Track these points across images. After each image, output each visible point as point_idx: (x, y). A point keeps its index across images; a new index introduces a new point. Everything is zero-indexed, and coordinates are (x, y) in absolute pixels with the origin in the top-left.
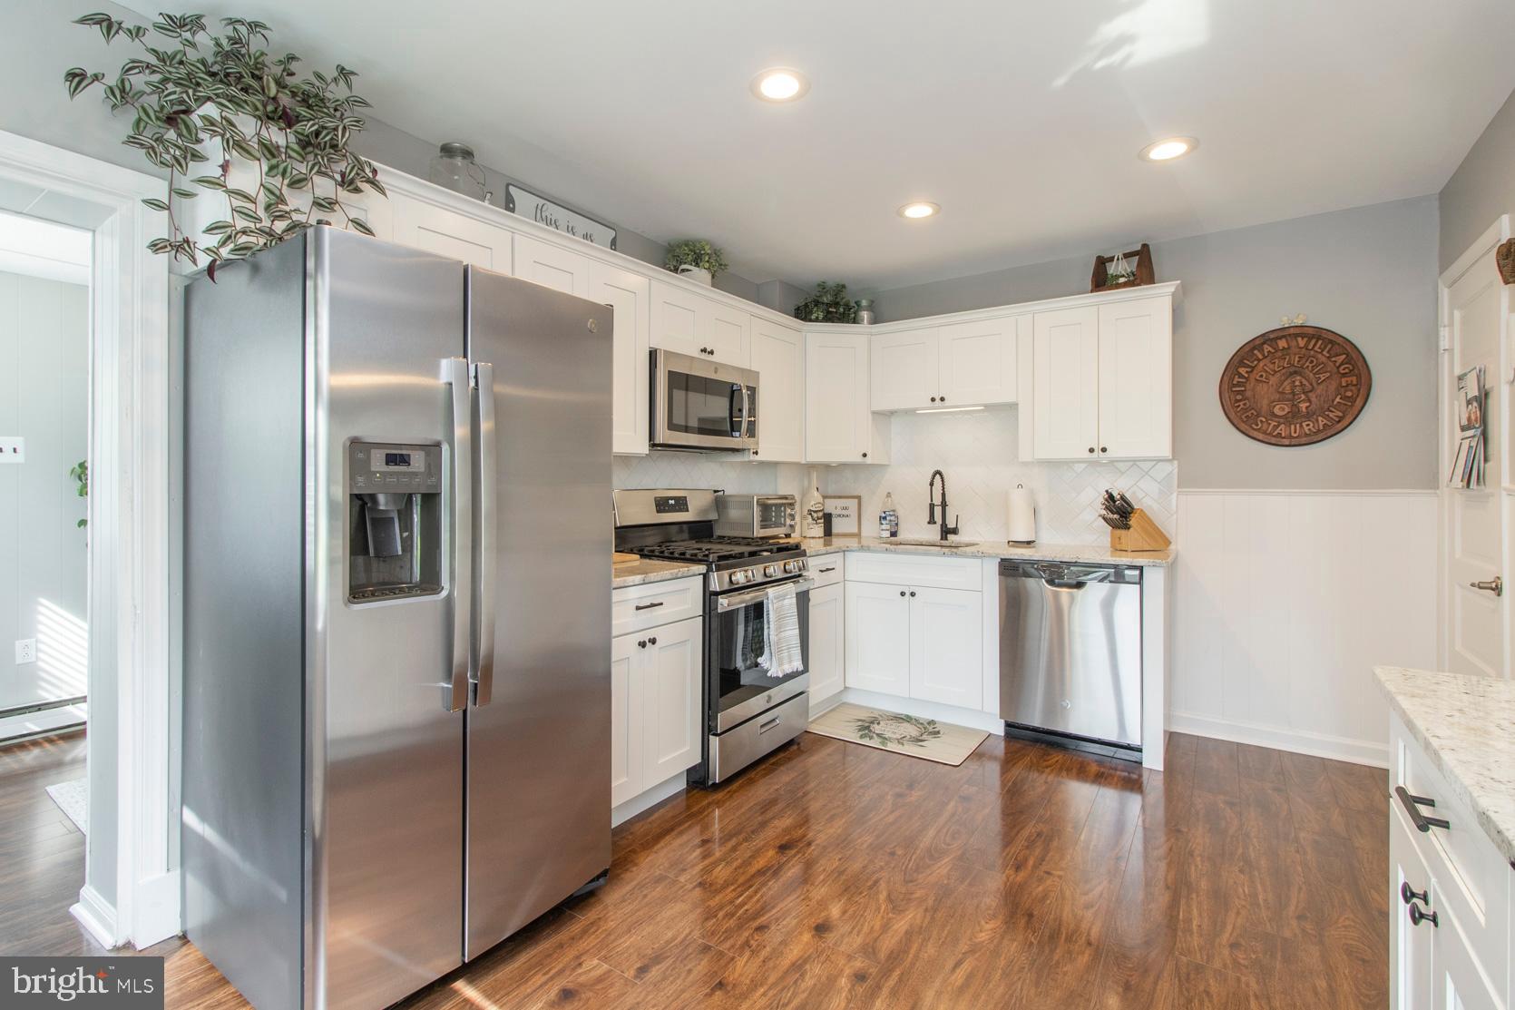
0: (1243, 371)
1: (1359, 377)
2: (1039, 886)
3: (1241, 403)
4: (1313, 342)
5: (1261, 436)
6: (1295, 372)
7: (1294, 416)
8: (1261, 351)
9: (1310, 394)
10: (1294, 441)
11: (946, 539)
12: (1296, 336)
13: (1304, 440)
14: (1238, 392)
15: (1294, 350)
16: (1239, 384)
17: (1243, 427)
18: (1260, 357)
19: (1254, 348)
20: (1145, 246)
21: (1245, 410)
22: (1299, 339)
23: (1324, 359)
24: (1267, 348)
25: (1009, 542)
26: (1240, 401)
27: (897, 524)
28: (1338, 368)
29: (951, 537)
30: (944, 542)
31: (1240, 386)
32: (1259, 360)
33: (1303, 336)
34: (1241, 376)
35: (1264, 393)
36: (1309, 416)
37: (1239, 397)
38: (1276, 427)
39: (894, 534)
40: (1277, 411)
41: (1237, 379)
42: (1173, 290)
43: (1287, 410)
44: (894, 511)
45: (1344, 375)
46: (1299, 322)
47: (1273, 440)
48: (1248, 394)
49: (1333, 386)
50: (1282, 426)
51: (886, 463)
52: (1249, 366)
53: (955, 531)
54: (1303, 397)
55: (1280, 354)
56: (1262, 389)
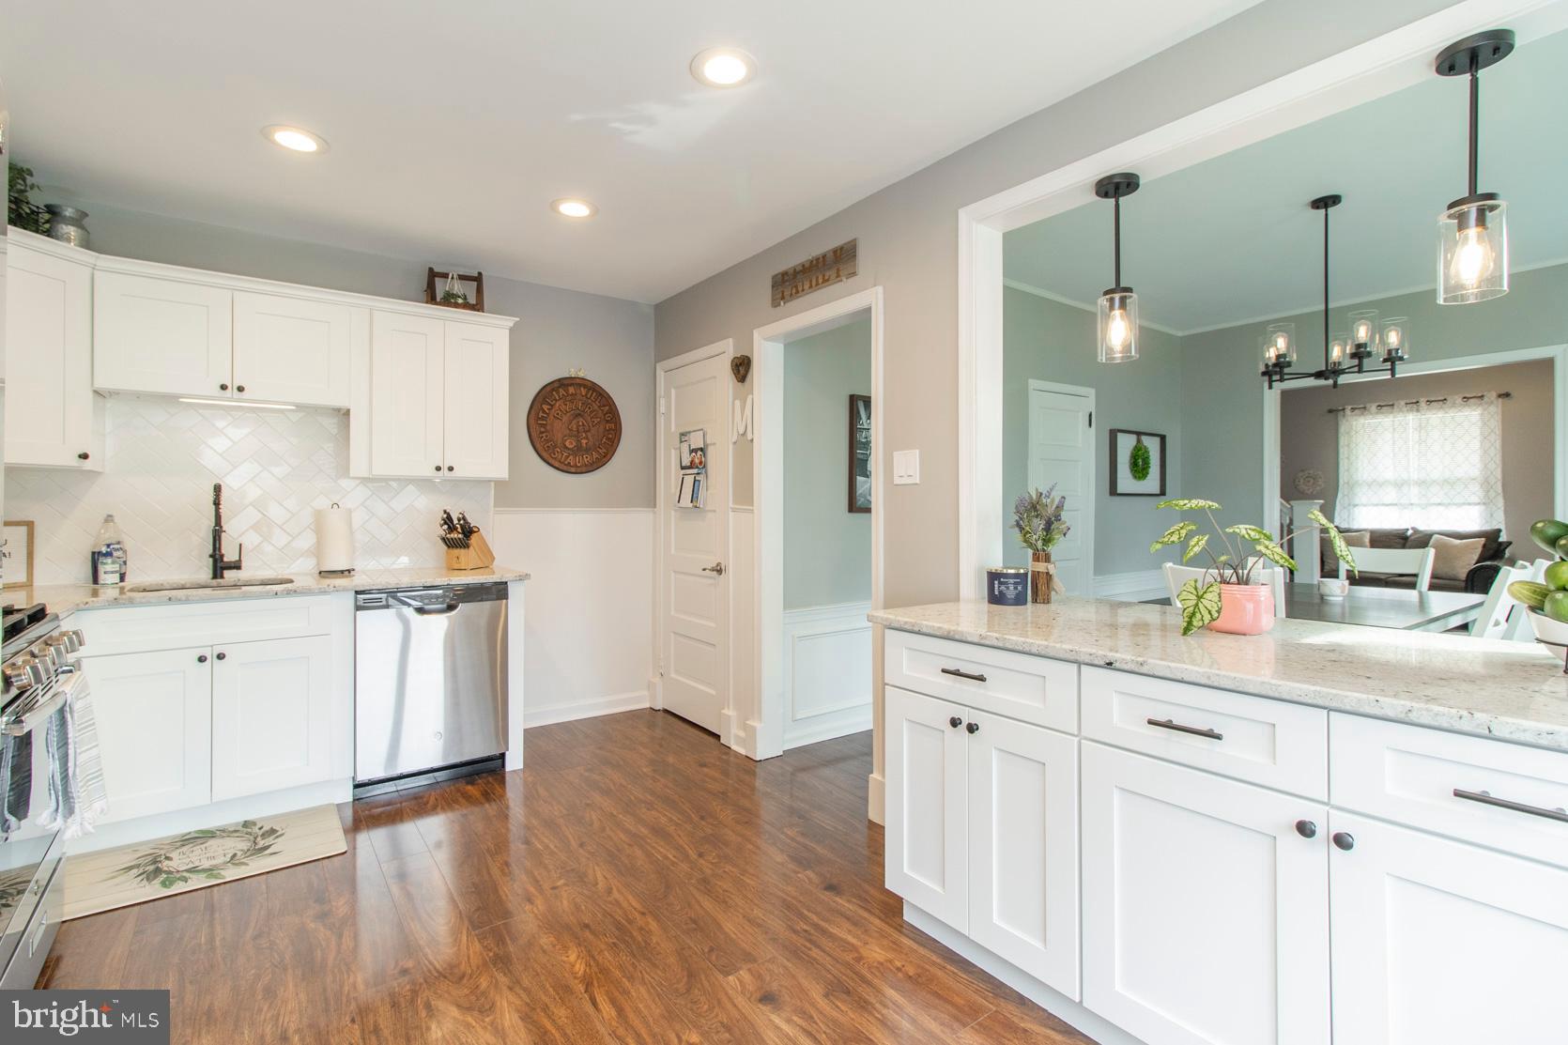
0: (546, 407)
1: (616, 424)
2: (561, 902)
3: (544, 435)
4: (591, 392)
5: (557, 464)
6: (579, 414)
7: (578, 450)
8: (558, 393)
9: (589, 434)
10: (579, 470)
11: (222, 577)
12: (580, 385)
13: (584, 469)
14: (542, 425)
15: (579, 397)
16: (543, 418)
17: (544, 454)
18: (557, 398)
19: (553, 390)
20: (480, 274)
21: (547, 441)
22: (582, 389)
23: (596, 407)
24: (562, 392)
25: (320, 573)
26: (543, 433)
27: (125, 563)
28: (605, 415)
29: (228, 574)
30: (215, 582)
31: (543, 420)
32: (556, 400)
33: (585, 386)
34: (544, 412)
35: (559, 428)
36: (587, 450)
37: (542, 430)
38: (567, 457)
39: (122, 578)
40: (567, 444)
41: (541, 414)
42: (512, 325)
43: (574, 444)
44: (119, 543)
45: (607, 421)
46: (581, 375)
47: (565, 468)
48: (548, 427)
49: (601, 429)
50: (571, 457)
51: (100, 470)
52: (550, 405)
53: (237, 566)
54: (584, 435)
55: (569, 398)
56: (557, 424)
